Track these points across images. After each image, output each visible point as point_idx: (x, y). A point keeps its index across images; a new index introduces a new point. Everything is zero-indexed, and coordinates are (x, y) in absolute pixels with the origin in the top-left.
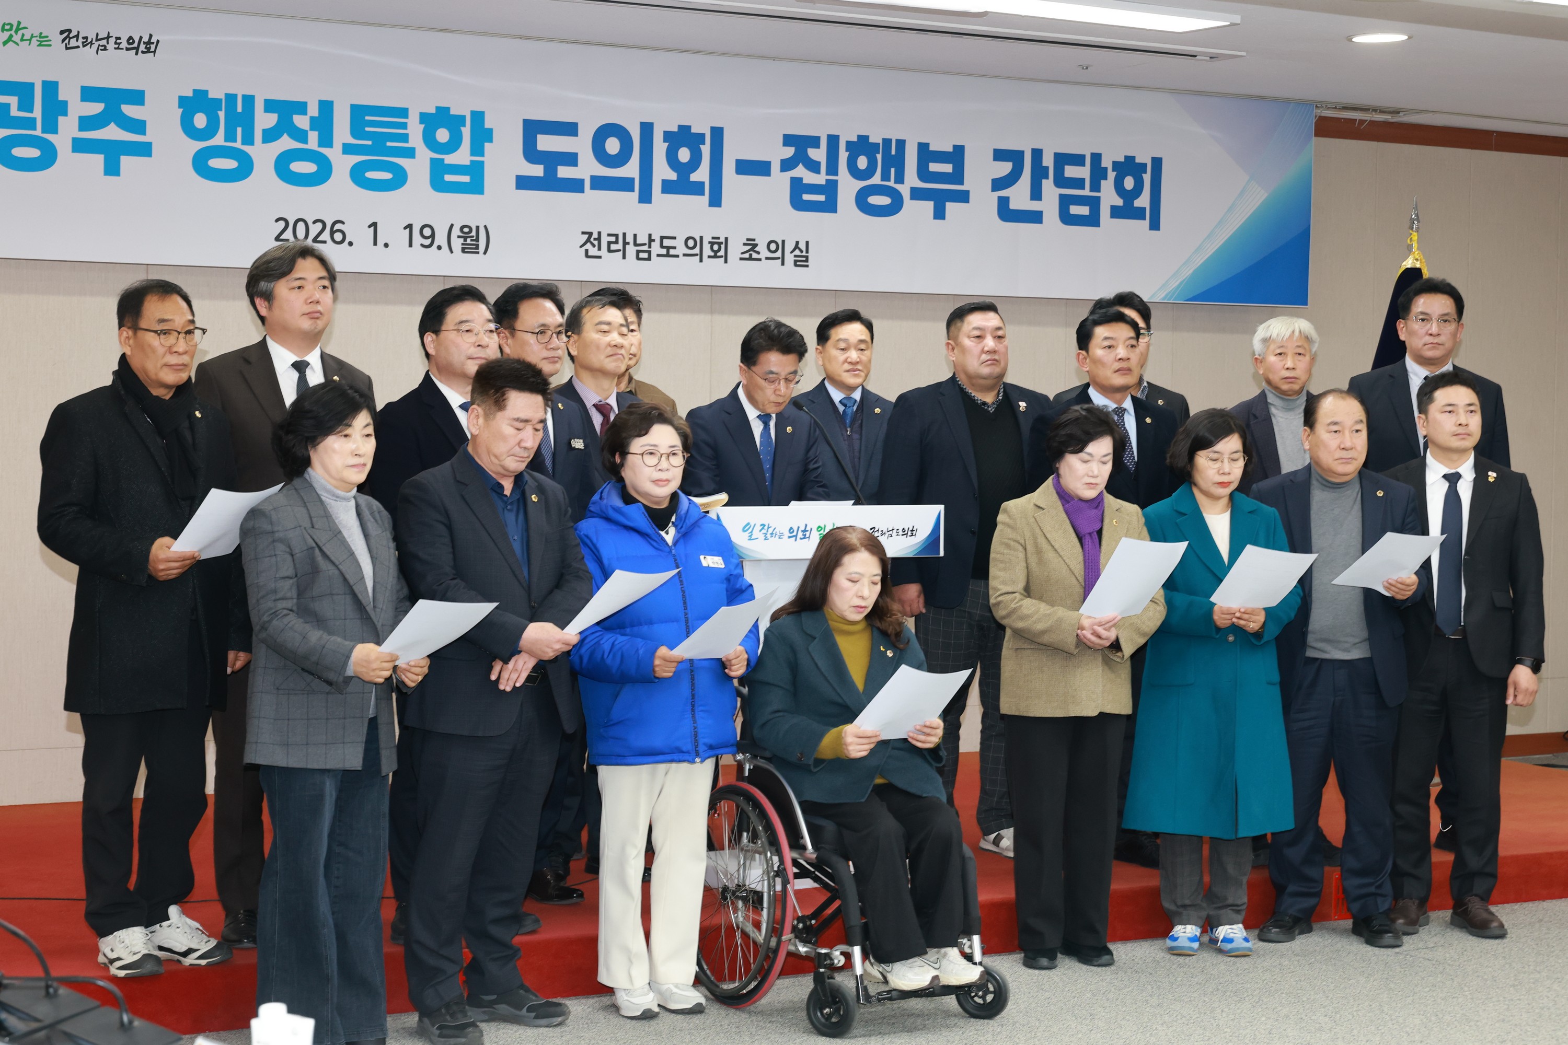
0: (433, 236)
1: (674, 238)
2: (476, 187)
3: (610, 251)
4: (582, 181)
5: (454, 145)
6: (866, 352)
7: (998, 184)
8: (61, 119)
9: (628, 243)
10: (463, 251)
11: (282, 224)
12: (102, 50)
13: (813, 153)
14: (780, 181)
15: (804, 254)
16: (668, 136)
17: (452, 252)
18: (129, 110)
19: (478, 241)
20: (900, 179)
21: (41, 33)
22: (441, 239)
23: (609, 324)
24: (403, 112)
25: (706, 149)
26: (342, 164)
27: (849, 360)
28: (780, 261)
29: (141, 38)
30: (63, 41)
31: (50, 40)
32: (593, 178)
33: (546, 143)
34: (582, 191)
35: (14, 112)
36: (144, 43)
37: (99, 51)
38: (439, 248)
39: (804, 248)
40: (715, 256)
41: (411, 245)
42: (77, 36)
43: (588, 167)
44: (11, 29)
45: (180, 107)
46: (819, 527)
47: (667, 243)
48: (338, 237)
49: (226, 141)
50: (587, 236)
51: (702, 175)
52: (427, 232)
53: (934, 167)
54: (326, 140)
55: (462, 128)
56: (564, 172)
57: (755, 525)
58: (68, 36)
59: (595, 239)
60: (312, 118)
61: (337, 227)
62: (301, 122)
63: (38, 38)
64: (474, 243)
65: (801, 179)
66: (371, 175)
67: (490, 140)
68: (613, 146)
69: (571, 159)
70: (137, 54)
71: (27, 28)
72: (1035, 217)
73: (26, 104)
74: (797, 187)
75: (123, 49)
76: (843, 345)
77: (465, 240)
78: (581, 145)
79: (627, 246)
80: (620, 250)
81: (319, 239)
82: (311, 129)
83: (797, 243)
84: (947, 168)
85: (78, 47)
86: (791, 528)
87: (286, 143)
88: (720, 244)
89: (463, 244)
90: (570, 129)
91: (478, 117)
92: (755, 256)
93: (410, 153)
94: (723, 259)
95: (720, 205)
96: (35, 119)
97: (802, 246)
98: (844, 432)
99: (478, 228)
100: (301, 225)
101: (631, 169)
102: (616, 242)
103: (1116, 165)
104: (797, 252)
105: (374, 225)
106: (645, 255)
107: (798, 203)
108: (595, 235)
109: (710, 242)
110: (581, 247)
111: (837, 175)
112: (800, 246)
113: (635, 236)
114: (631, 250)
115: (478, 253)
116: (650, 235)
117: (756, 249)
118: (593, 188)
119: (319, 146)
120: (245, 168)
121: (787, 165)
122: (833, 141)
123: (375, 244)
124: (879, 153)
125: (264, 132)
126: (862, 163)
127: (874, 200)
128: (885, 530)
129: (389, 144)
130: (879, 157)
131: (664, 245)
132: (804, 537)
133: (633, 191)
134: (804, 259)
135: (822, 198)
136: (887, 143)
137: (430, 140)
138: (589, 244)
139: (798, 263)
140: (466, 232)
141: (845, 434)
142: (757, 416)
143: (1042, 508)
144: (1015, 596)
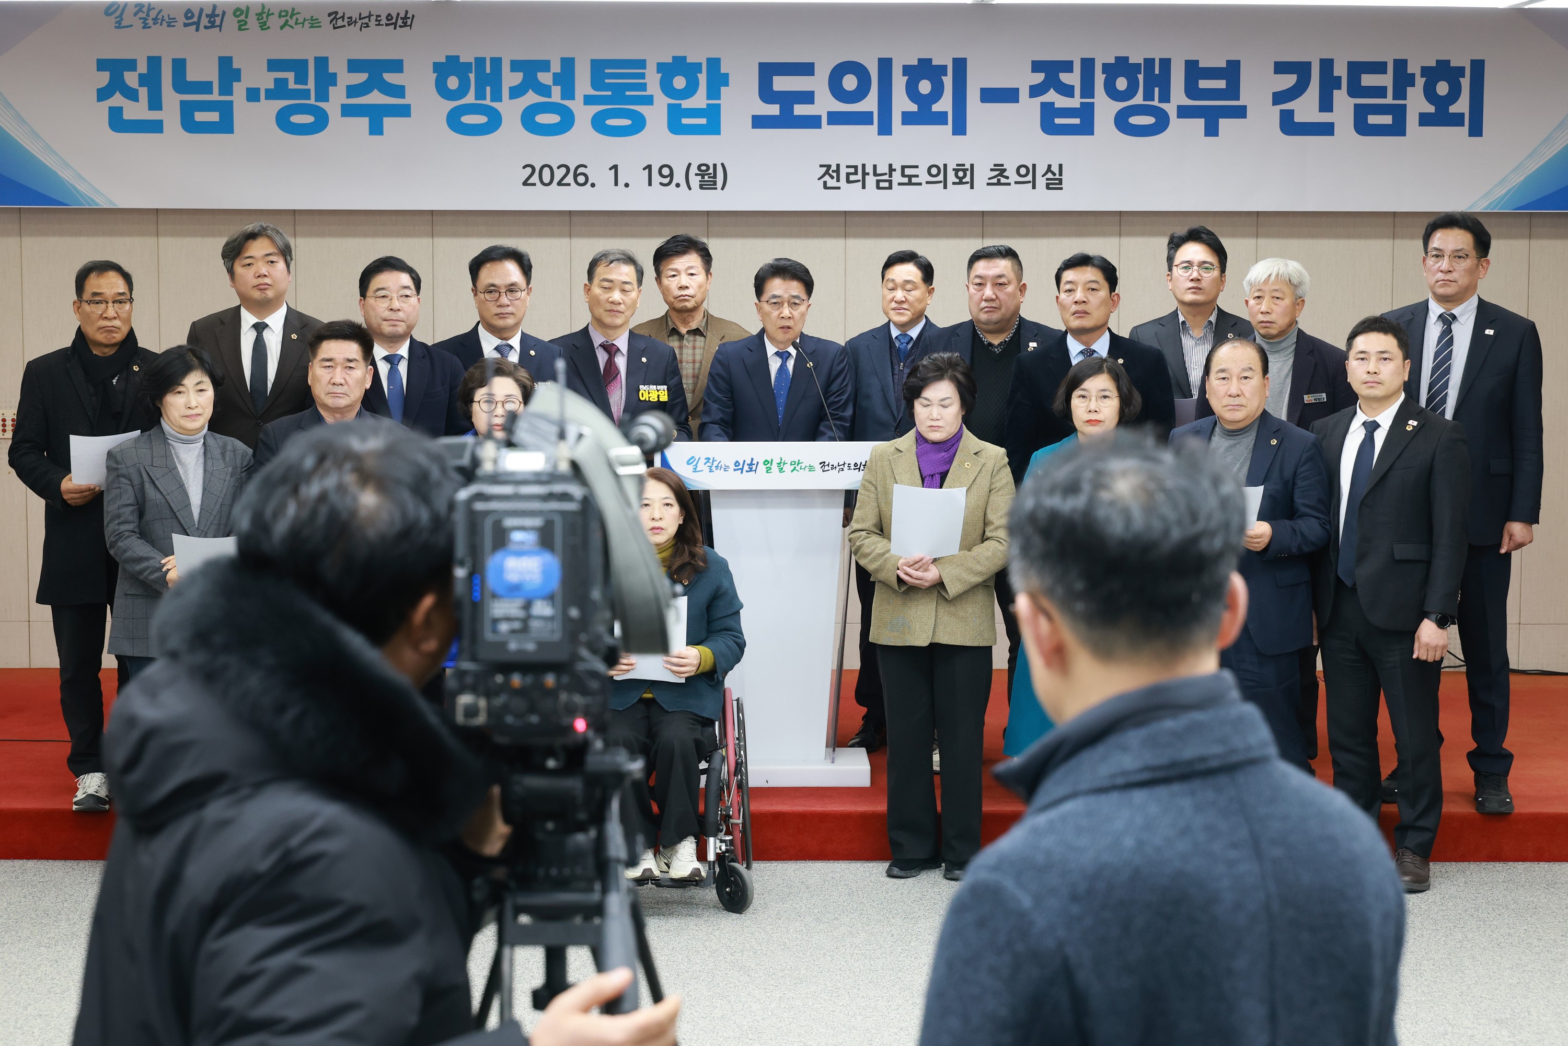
0: (671, 175)
1: (917, 167)
2: (713, 127)
3: (848, 181)
4: (819, 118)
5: (690, 90)
6: (912, 292)
7: (1279, 98)
8: (332, 89)
9: (868, 174)
10: (701, 187)
11: (529, 170)
12: (364, 27)
13: (1065, 78)
14: (1030, 108)
15: (1057, 176)
16: (907, 70)
17: (690, 188)
18: (390, 78)
19: (716, 178)
20: (1165, 97)
21: (312, 17)
22: (679, 177)
23: (611, 281)
24: (642, 64)
25: (948, 81)
26: (584, 114)
28: (1031, 184)
29: (398, 14)
30: (331, 22)
31: (320, 22)
32: (830, 114)
33: (781, 83)
34: (819, 126)
35: (292, 85)
36: (401, 18)
37: (362, 28)
38: (678, 185)
39: (1057, 172)
40: (961, 183)
41: (650, 184)
42: (343, 17)
43: (825, 103)
44: (286, 15)
45: (434, 72)
46: (766, 461)
47: (908, 172)
48: (581, 179)
49: (476, 99)
50: (825, 169)
51: (945, 104)
53: (1204, 84)
54: (568, 93)
55: (699, 75)
56: (800, 110)
57: (700, 458)
58: (335, 17)
59: (833, 171)
60: (554, 74)
61: (580, 170)
62: (545, 78)
63: (310, 21)
64: (712, 179)
65: (1053, 104)
66: (611, 122)
67: (727, 84)
68: (850, 82)
69: (808, 97)
70: (395, 28)
71: (300, 13)
72: (1327, 129)
73: (301, 78)
74: (1048, 112)
75: (383, 25)
77: (703, 177)
78: (818, 84)
79: (867, 176)
80: (859, 181)
81: (564, 182)
82: (555, 84)
83: (1050, 166)
84: (1221, 84)
85: (344, 26)
86: (737, 462)
87: (531, 98)
88: (965, 171)
89: (700, 181)
90: (807, 69)
91: (714, 64)
93: (649, 100)
94: (969, 185)
95: (964, 133)
96: (309, 90)
97: (1055, 169)
98: (896, 367)
99: (715, 166)
100: (546, 171)
101: (870, 104)
102: (856, 173)
103: (1425, 71)
104: (1050, 175)
105: (615, 167)
106: (887, 185)
107: (1049, 127)
108: (834, 168)
109: (954, 170)
110: (819, 179)
111: (1093, 97)
112: (1052, 169)
113: (875, 167)
114: (871, 180)
115: (716, 189)
116: (890, 165)
117: (1004, 174)
118: (830, 123)
119: (562, 99)
120: (494, 122)
121: (1036, 91)
122: (1088, 65)
123: (616, 184)
124: (1141, 74)
125: (512, 89)
126: (1122, 84)
127: (1135, 120)
128: (836, 464)
129: (628, 93)
130: (1141, 77)
131: (906, 174)
132: (751, 470)
133: (872, 124)
134: (1058, 182)
135: (1077, 121)
136: (1149, 62)
137: (667, 88)
138: (827, 175)
139: (1050, 186)
140: (703, 170)
141: (897, 369)
142: (777, 354)
143: (900, 451)
144: (864, 533)
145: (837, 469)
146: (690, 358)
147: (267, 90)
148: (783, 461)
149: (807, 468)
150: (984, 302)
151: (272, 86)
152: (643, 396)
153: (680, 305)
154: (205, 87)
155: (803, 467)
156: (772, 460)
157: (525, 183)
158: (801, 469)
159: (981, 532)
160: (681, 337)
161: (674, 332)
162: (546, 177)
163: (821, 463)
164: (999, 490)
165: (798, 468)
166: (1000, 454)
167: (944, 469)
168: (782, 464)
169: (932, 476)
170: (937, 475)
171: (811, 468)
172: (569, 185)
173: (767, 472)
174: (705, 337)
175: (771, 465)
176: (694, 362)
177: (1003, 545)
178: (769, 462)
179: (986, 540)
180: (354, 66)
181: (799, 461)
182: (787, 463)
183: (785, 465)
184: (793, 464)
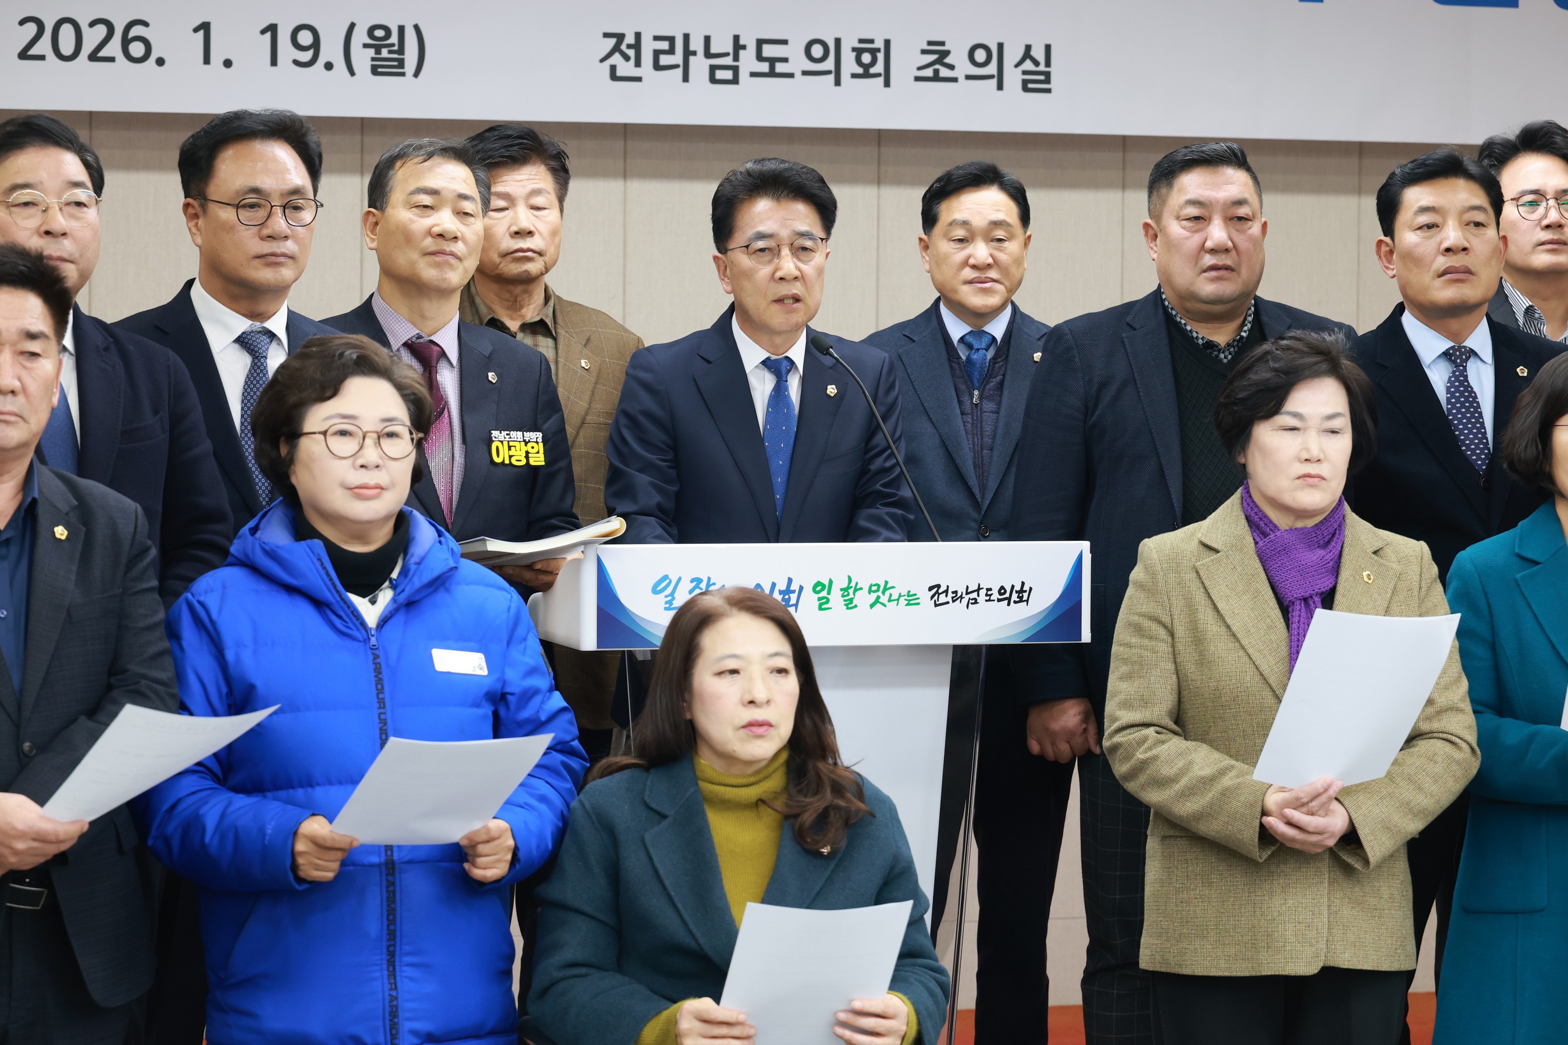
0: (316, 45)
1: (785, 42)
3: (657, 67)
6: (1006, 244)
9: (694, 53)
10: (375, 71)
11: (32, 28)
15: (1042, 68)
17: (352, 73)
19: (403, 54)
22: (331, 50)
23: (434, 192)
27: (972, 261)
28: (994, 82)
38: (329, 66)
39: (1041, 58)
40: (866, 75)
41: (274, 62)
46: (819, 583)
47: (768, 51)
48: (137, 49)
50: (612, 41)
52: (305, 38)
57: (680, 579)
59: (629, 46)
61: (136, 31)
64: (395, 56)
76: (960, 233)
77: (378, 52)
79: (692, 58)
80: (677, 66)
81: (102, 54)
83: (1028, 48)
88: (874, 52)
89: (373, 59)
92: (944, 72)
94: (881, 80)
97: (1038, 53)
98: (966, 399)
99: (401, 29)
100: (67, 32)
102: (671, 51)
105: (205, 27)
106: (728, 75)
108: (630, 39)
109: (854, 49)
110: (602, 60)
112: (1033, 53)
113: (707, 39)
114: (700, 65)
115: (403, 74)
116: (736, 38)
117: (947, 60)
123: (207, 60)
128: (961, 590)
131: (765, 54)
134: (1042, 78)
138: (617, 55)
139: (1030, 86)
140: (379, 37)
141: (969, 402)
143: (1214, 549)
144: (1151, 731)
145: (965, 601)
148: (853, 584)
149: (902, 599)
150: (1208, 255)
152: (497, 454)
153: (515, 270)
155: (895, 597)
156: (831, 582)
157: (24, 55)
158: (890, 600)
162: (67, 44)
163: (931, 589)
165: (884, 599)
167: (1327, 584)
168: (851, 591)
169: (1307, 600)
170: (1315, 598)
171: (912, 600)
172: (112, 59)
173: (820, 609)
174: (555, 338)
175: (829, 593)
178: (823, 586)
181: (886, 583)
182: (861, 589)
183: (857, 593)
184: (875, 592)
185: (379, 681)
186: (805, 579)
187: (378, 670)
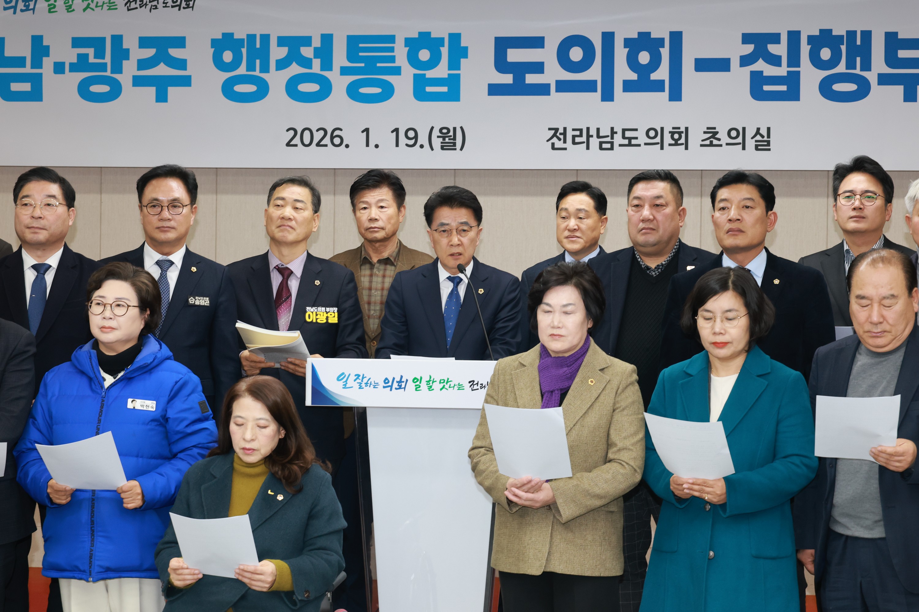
0: (416, 137)
1: (636, 130)
2: (453, 95)
3: (574, 143)
4: (548, 85)
5: (434, 62)
6: (585, 220)
8: (125, 63)
9: (592, 136)
10: (442, 148)
11: (292, 133)
12: (153, 9)
13: (773, 48)
14: (740, 76)
15: (765, 139)
16: (628, 42)
17: (432, 149)
18: (174, 52)
19: (455, 140)
20: (867, 66)
21: (110, 1)
22: (423, 139)
23: (283, 199)
24: (391, 39)
25: (665, 52)
26: (340, 83)
27: (568, 228)
28: (741, 146)
30: (126, 4)
31: (116, 5)
32: (558, 82)
33: (514, 55)
34: (548, 94)
35: (92, 60)
36: (185, 1)
37: (152, 9)
38: (422, 146)
39: (765, 134)
40: (676, 144)
41: (397, 145)
42: (136, 1)
43: (554, 73)
45: (212, 47)
46: (415, 378)
47: (628, 134)
48: (337, 141)
49: (247, 70)
50: (553, 132)
51: (662, 73)
52: (411, 134)
53: (902, 54)
54: (327, 65)
55: (441, 48)
56: (531, 79)
58: (129, 1)
59: (561, 134)
60: (315, 49)
61: (336, 133)
62: (307, 52)
63: (108, 4)
64: (452, 141)
65: (762, 72)
66: (363, 90)
67: (466, 56)
68: (576, 54)
69: (538, 68)
70: (179, 10)
73: (100, 54)
74: (757, 80)
75: (169, 7)
76: (564, 214)
77: (444, 139)
78: (548, 55)
79: (591, 139)
80: (583, 142)
81: (321, 143)
82: (315, 57)
83: (758, 129)
84: (917, 54)
85: (136, 8)
87: (295, 69)
88: (680, 133)
89: (442, 143)
90: (537, 42)
91: (455, 38)
93: (397, 71)
94: (684, 146)
95: (679, 99)
96: (106, 64)
97: (764, 132)
99: (455, 129)
100: (307, 134)
101: (594, 73)
102: (581, 135)
104: (758, 138)
105: (367, 130)
106: (608, 146)
107: (758, 94)
108: (561, 131)
109: (670, 132)
110: (548, 141)
111: (799, 66)
112: (761, 132)
113: (598, 130)
114: (594, 142)
115: (455, 149)
116: (612, 129)
117: (717, 136)
118: (558, 90)
119: (321, 70)
120: (262, 91)
122: (794, 36)
123: (367, 145)
124: (843, 44)
125: (278, 62)
126: (826, 54)
127: (839, 87)
129: (379, 65)
130: (843, 48)
131: (626, 136)
132: (400, 387)
133: (595, 91)
134: (766, 143)
135: (784, 88)
136: (851, 34)
137: (413, 60)
138: (555, 138)
139: (759, 147)
140: (444, 133)
142: (449, 278)
143: (524, 366)
144: (482, 450)
146: (379, 286)
147: (71, 64)
148: (432, 379)
149: (455, 387)
150: (641, 223)
151: (75, 60)
152: (309, 318)
153: (370, 236)
154: (20, 62)
155: (452, 385)
157: (288, 144)
158: (450, 387)
159: (604, 454)
160: (372, 266)
161: (366, 261)
162: (307, 139)
163: (470, 382)
164: (624, 409)
165: (447, 386)
166: (628, 370)
167: (565, 385)
168: (431, 382)
169: (552, 392)
170: (556, 392)
171: (460, 387)
172: (326, 146)
173: (415, 390)
174: (395, 266)
175: (420, 383)
176: (383, 289)
177: (625, 468)
178: (418, 380)
179: (610, 461)
180: (144, 42)
181: (448, 379)
182: (436, 381)
183: (434, 383)
184: (442, 383)
185: (101, 411)
186: (409, 376)
187: (102, 407)
